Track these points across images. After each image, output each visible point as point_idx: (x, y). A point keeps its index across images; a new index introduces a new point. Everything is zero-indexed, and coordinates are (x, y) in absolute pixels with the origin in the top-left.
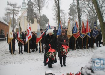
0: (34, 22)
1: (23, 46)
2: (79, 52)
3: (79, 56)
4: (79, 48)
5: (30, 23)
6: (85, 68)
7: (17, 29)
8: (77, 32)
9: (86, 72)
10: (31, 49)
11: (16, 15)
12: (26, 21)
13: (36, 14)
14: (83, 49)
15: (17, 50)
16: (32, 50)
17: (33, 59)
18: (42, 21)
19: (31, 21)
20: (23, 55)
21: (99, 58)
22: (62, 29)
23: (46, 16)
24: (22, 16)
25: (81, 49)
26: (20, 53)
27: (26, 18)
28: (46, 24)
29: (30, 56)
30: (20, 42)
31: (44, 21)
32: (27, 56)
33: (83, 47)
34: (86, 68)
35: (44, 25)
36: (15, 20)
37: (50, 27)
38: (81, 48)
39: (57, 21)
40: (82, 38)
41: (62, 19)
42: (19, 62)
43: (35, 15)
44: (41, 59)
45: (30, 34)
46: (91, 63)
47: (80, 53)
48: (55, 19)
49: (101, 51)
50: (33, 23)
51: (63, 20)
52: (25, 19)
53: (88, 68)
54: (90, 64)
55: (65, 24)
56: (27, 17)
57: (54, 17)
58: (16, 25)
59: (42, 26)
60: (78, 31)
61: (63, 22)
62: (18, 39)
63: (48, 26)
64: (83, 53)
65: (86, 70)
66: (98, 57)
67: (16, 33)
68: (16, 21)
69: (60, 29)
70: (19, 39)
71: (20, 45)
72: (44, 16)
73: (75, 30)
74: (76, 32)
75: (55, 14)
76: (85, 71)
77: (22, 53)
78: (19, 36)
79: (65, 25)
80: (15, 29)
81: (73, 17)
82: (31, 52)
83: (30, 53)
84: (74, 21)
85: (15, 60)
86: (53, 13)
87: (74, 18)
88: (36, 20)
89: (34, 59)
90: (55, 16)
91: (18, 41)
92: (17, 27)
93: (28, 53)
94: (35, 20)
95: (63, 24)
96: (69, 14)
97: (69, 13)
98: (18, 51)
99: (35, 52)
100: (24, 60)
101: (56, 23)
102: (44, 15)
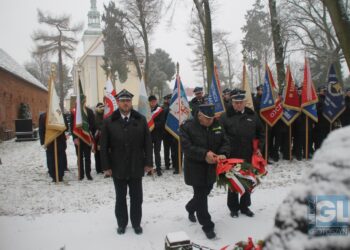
0: (129, 75)
1: (93, 155)
2: (278, 169)
3: (281, 184)
5: (115, 79)
6: (289, 201)
7: (73, 99)
8: (273, 103)
9: (293, 213)
11: (69, 55)
12: (102, 71)
13: (132, 49)
15: (73, 170)
18: (154, 72)
19: (116, 73)
20: (93, 183)
21: (338, 164)
23: (168, 55)
24: (86, 56)
26: (81, 177)
27: (102, 62)
28: (168, 82)
30: (81, 140)
31: (161, 72)
32: (106, 186)
34: (292, 199)
35: (161, 86)
36: (67, 72)
37: (182, 87)
39: (206, 71)
40: (288, 123)
41: (219, 62)
42: (79, 207)
43: (130, 54)
44: (151, 196)
46: (308, 180)
48: (196, 63)
49: (344, 140)
50: (123, 78)
51: (225, 64)
52: (99, 67)
53: (299, 201)
54: (307, 184)
55: (231, 78)
56: (104, 58)
57: (194, 57)
58: (69, 87)
59: (155, 88)
60: (276, 100)
61: (226, 73)
63: (176, 87)
64: (293, 175)
65: (291, 206)
66: (333, 160)
68: (70, 75)
70: (79, 130)
71: (83, 151)
72: (161, 56)
73: (268, 95)
74: (270, 102)
75: (196, 47)
76: (289, 209)
77: (90, 178)
78: (79, 121)
79: (231, 83)
80: (65, 102)
81: (257, 54)
84: (260, 67)
85: (67, 199)
86: (189, 45)
87: (260, 58)
88: (135, 70)
90: (197, 53)
91: (75, 137)
92: (71, 92)
94: (131, 67)
95: (224, 79)
96: (244, 47)
97: (243, 42)
98: (77, 172)
100: (96, 201)
101: (202, 78)
102: (159, 51)
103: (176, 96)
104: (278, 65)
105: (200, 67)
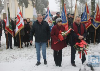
0: (29, 5)
4: (91, 42)
5: (23, 6)
7: (5, 14)
8: (87, 20)
10: (23, 43)
14: (96, 43)
16: (25, 45)
17: (26, 56)
19: (23, 4)
20: (13, 50)
22: (66, 15)
25: (92, 44)
26: (8, 48)
29: (23, 51)
31: (42, 4)
32: (18, 52)
33: (96, 41)
35: (42, 10)
37: (49, 12)
38: (93, 42)
39: (61, 5)
40: (96, 28)
42: (6, 60)
45: (21, 22)
47: (92, 48)
50: (27, 6)
55: (72, 8)
58: (3, 8)
60: (89, 19)
61: (70, 6)
62: (6, 29)
63: (47, 12)
67: (2, 21)
68: (3, 3)
69: (63, 15)
70: (8, 28)
73: (85, 16)
74: (85, 19)
77: (11, 48)
78: (8, 25)
82: (24, 47)
83: (22, 47)
88: (32, 3)
89: (28, 56)
93: (19, 47)
95: (69, 8)
99: (29, 47)
101: (60, 7)
103: (47, 16)
104: (92, 3)
105: (59, 3)
